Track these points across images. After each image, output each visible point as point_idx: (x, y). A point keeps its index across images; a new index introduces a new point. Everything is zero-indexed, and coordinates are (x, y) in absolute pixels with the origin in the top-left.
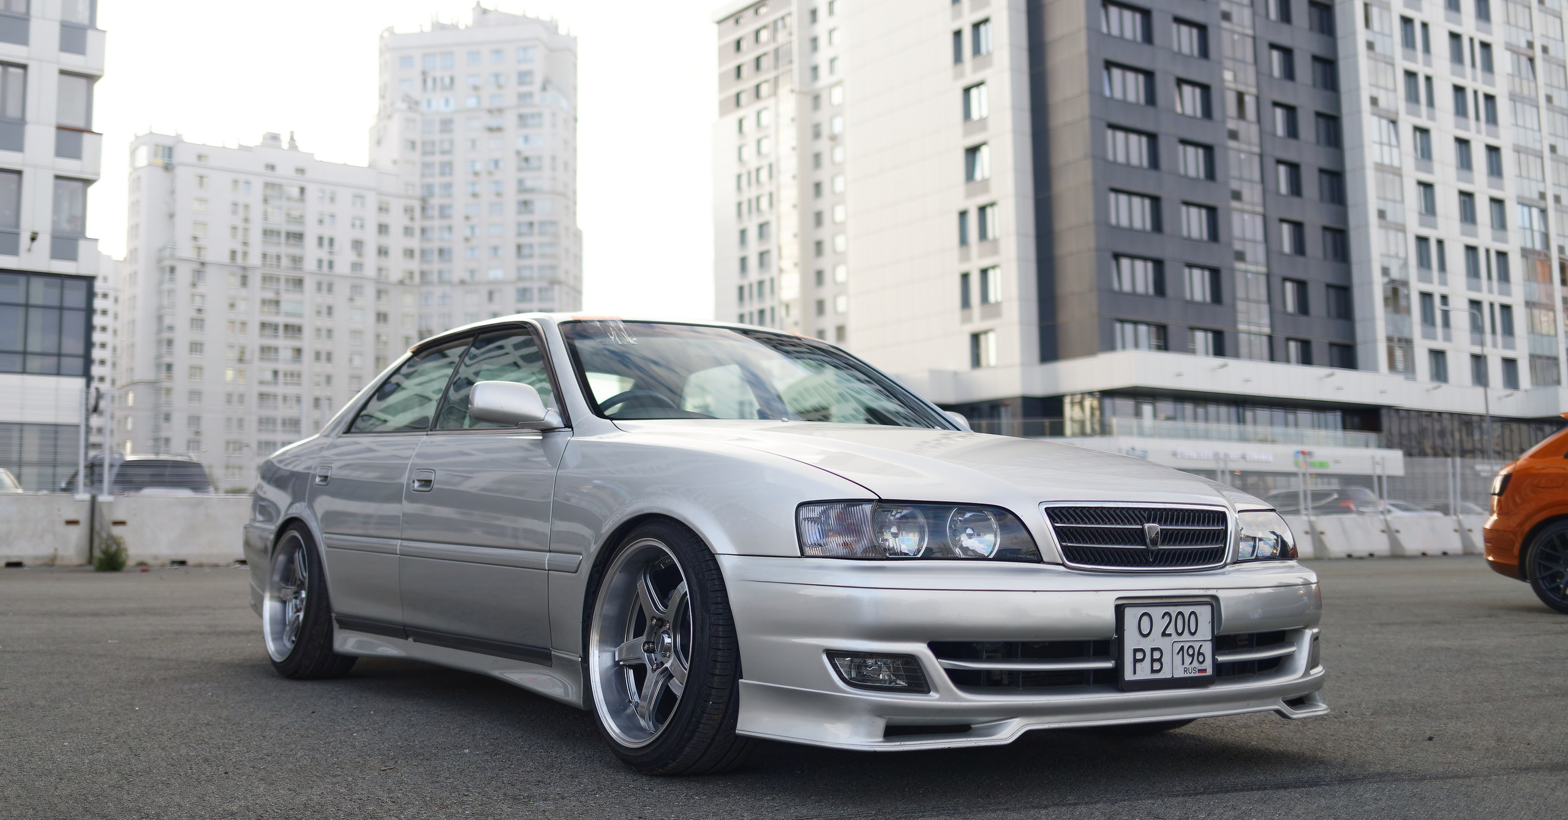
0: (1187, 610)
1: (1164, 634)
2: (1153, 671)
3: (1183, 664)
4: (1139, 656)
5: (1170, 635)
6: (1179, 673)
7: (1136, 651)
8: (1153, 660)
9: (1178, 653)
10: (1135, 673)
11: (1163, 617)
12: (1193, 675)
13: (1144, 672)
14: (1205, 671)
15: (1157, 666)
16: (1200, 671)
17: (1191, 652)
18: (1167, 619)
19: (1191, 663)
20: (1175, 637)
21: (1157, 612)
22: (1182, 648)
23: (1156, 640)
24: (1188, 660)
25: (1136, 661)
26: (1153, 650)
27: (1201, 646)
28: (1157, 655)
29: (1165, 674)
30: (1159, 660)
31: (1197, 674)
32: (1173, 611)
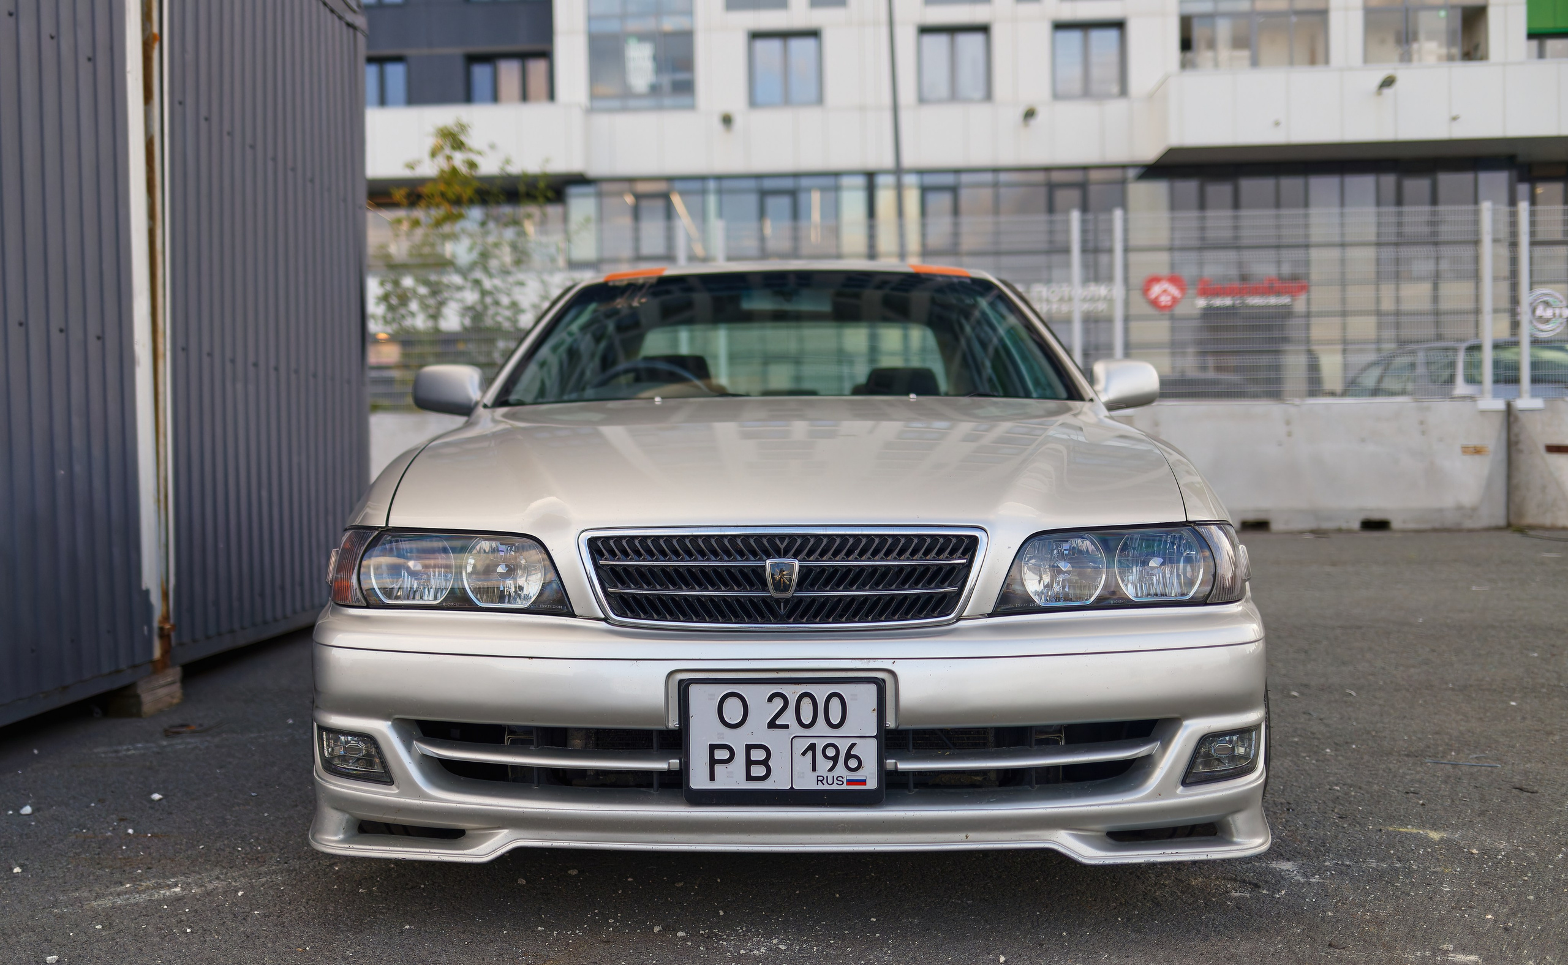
0: (821, 692)
1: (772, 725)
2: (749, 778)
3: (814, 769)
4: (721, 754)
5: (786, 727)
6: (806, 782)
7: (713, 748)
8: (749, 762)
9: (804, 754)
10: (712, 778)
11: (770, 699)
12: (835, 787)
13: (731, 778)
14: (863, 782)
15: (758, 771)
16: (849, 782)
17: (831, 752)
18: (778, 703)
19: (831, 770)
20: (795, 729)
21: (756, 695)
22: (812, 747)
23: (756, 731)
24: (824, 765)
25: (713, 762)
26: (749, 748)
27: (853, 745)
28: (758, 755)
29: (778, 781)
30: (765, 763)
31: (845, 787)
32: (792, 692)
